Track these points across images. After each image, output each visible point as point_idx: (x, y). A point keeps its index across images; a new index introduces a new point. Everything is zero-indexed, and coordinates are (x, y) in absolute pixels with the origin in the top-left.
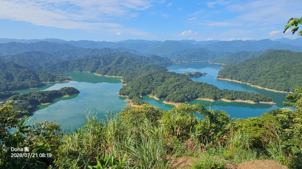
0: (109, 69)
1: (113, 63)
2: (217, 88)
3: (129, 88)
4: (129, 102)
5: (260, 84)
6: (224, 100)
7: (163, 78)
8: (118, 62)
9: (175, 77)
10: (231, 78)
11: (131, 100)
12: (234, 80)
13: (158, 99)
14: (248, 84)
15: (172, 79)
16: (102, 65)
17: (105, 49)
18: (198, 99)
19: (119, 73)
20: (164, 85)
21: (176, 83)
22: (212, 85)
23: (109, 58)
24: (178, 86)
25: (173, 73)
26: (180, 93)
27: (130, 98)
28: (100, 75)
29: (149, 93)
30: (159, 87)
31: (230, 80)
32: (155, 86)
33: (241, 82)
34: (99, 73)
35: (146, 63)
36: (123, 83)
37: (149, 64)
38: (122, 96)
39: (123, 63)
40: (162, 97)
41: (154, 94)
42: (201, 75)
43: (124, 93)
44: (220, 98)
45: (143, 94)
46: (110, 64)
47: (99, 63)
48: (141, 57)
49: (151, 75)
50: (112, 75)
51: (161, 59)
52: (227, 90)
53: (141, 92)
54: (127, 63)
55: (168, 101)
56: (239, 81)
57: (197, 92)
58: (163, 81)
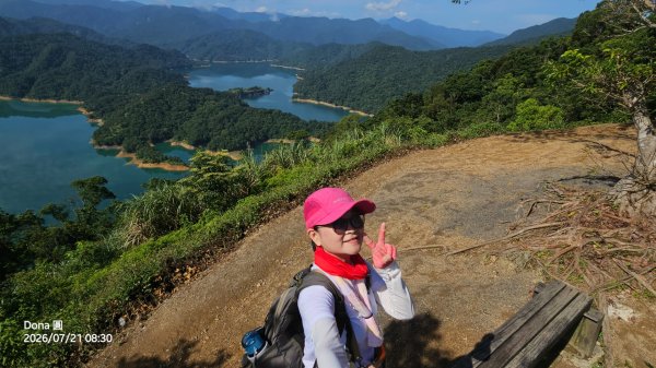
2: (298, 119)
3: (118, 129)
4: (129, 159)
5: (363, 108)
8: (52, 62)
10: (318, 99)
11: (133, 155)
12: (322, 102)
13: (193, 148)
14: (345, 108)
15: (211, 104)
18: (269, 141)
20: (196, 119)
21: (221, 114)
22: (290, 115)
24: (228, 118)
25: (209, 92)
26: (236, 133)
27: (130, 151)
29: (168, 136)
30: (188, 123)
31: (316, 102)
32: (178, 121)
35: (132, 65)
36: (91, 117)
37: (140, 69)
38: (105, 147)
40: (200, 142)
41: (180, 139)
42: (262, 92)
43: (107, 141)
45: (156, 140)
53: (149, 136)
55: (215, 150)
57: (265, 128)
58: (192, 109)
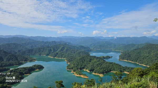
0: (57, 54)
1: (59, 50)
2: (121, 66)
3: (72, 65)
4: (74, 73)
5: (144, 63)
6: (126, 72)
7: (90, 59)
8: (62, 50)
9: (97, 59)
10: (127, 60)
11: (75, 72)
12: (129, 61)
13: (89, 72)
14: (137, 63)
15: (95, 60)
16: (52, 51)
17: (53, 42)
18: (111, 72)
19: (63, 56)
20: (91, 64)
21: (98, 63)
22: (118, 64)
23: (56, 47)
24: (100, 64)
25: (95, 57)
26: (101, 69)
27: (74, 71)
28: (52, 57)
29: (84, 68)
30: (89, 65)
31: (127, 61)
32: (86, 64)
33: (133, 62)
34: (52, 56)
35: (77, 50)
36: (67, 62)
37: (79, 51)
38: (69, 70)
39: (65, 50)
40: (92, 70)
41: (86, 69)
42: (109, 57)
43: (69, 68)
44: (123, 71)
45: (80, 69)
46: (57, 50)
47: (51, 50)
48: (74, 47)
49: (83, 58)
50: (59, 57)
51: (85, 48)
52: (127, 67)
53: (79, 68)
54: (67, 50)
55: (95, 73)
56: (132, 61)
57: (110, 68)
58: (90, 61)
